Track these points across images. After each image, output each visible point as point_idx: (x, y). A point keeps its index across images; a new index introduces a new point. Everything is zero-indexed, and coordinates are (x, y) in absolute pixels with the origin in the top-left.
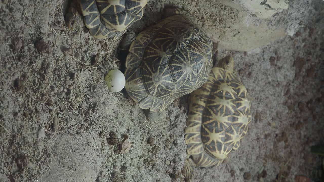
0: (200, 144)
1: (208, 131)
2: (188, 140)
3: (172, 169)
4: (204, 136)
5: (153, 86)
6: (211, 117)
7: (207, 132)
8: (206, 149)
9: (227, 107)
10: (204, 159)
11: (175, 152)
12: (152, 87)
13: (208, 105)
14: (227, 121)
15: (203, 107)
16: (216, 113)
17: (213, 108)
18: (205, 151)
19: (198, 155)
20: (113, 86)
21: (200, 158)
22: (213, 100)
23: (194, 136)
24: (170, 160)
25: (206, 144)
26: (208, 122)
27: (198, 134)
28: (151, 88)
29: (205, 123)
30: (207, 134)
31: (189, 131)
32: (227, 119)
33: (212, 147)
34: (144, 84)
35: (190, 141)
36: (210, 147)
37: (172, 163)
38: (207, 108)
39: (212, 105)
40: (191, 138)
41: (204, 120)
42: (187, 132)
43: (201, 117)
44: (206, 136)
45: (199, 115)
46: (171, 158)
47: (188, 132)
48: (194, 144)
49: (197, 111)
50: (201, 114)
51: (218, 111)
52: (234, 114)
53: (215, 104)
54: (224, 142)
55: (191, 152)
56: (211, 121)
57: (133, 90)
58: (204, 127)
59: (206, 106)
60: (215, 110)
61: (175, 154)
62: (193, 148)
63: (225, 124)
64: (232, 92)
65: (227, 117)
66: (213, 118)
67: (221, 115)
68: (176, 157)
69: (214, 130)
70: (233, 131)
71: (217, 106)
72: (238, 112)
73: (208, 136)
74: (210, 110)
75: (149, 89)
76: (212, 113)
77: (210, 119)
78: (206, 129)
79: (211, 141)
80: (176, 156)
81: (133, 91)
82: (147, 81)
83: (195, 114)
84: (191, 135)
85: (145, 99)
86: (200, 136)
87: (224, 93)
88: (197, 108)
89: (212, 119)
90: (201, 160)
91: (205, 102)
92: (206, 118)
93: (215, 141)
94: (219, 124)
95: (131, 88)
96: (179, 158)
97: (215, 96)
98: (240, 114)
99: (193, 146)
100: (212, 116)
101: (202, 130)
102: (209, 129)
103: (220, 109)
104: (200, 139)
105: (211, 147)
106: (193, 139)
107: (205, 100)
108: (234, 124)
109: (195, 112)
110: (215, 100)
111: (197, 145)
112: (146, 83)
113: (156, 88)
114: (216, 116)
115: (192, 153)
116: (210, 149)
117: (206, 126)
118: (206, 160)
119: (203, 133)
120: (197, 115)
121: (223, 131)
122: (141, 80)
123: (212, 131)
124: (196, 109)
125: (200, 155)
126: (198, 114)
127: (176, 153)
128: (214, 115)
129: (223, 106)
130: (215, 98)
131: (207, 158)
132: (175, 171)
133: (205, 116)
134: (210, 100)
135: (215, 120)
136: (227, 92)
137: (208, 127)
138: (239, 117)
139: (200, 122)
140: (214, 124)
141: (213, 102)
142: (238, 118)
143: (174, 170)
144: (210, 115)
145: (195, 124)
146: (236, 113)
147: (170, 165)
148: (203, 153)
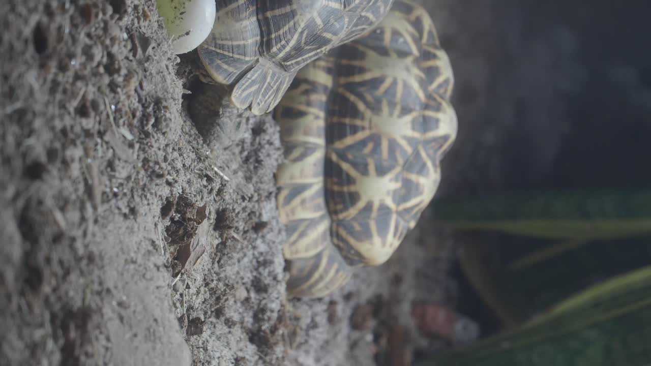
0: (322, 218)
1: (353, 173)
2: (288, 208)
3: (251, 313)
4: (336, 188)
5: (292, 23)
6: (358, 122)
7: (348, 176)
8: (338, 236)
9: (406, 86)
10: (326, 271)
11: (256, 253)
12: (286, 28)
13: (342, 80)
14: (409, 133)
15: (325, 88)
16: (375, 108)
17: (362, 89)
18: (335, 241)
19: (312, 258)
20: (187, 34)
21: (316, 267)
22: (357, 63)
23: (308, 194)
24: (244, 284)
25: (341, 216)
26: (349, 140)
27: (316, 184)
28: (281, 32)
29: (339, 145)
30: (350, 181)
31: (292, 178)
32: (409, 126)
33: (361, 224)
34: (260, 17)
35: (293, 211)
36: (352, 227)
37: (253, 295)
38: (341, 90)
39: (357, 79)
40: (297, 201)
41: (333, 133)
42: (285, 180)
43: (321, 123)
44: (345, 189)
45: (317, 117)
46: (248, 276)
47: (288, 181)
48: (302, 220)
49: (309, 104)
50: (322, 114)
51: (378, 101)
52: (426, 107)
53: (368, 76)
54: (398, 204)
55: (294, 248)
56: (360, 136)
57: (225, 42)
58: (334, 157)
59: (336, 83)
60: (369, 98)
61: (258, 262)
62: (302, 235)
63: (403, 143)
64: (407, 30)
65: (408, 118)
66: (366, 124)
67: (391, 114)
68: (261, 269)
69: (372, 168)
70: (424, 165)
71: (375, 83)
72: (435, 99)
73: (353, 188)
74: (352, 98)
75: (273, 36)
76: (361, 106)
77: (355, 130)
78: (345, 166)
79: (361, 204)
80: (259, 267)
81: (222, 47)
82: (272, 9)
83: (302, 114)
84: (298, 190)
85: (252, 72)
86: (322, 192)
87: (388, 37)
88: (306, 92)
89: (363, 128)
90: (316, 275)
91: (329, 71)
92: (343, 125)
93: (376, 205)
94: (385, 145)
95: (217, 36)
96: (270, 273)
97: (361, 48)
98: (440, 104)
99: (301, 229)
100: (363, 118)
101: (330, 170)
102: (354, 165)
103: (386, 92)
104: (321, 201)
105: (357, 227)
106: (303, 202)
107: (330, 65)
108: (427, 143)
109: (303, 108)
110: (365, 64)
111: (313, 223)
112: (269, 14)
113: (300, 30)
114: (375, 119)
115: (297, 252)
116: (351, 232)
117: (342, 155)
118: (332, 272)
119: (335, 179)
120: (310, 118)
121: (398, 169)
122: (253, 6)
123: (365, 172)
124: (303, 98)
125: (318, 256)
126: (313, 114)
127: (261, 259)
128: (368, 113)
129: (395, 83)
130: (362, 56)
131: (335, 266)
132: (263, 320)
133: (335, 119)
134: (344, 62)
135: (374, 131)
136: (396, 34)
137: (350, 157)
138: (440, 115)
139: (320, 141)
140: (370, 147)
141: (362, 70)
142: (437, 121)
143: (260, 316)
144: (355, 113)
145: (308, 150)
146: (432, 103)
147: (247, 299)
148: (327, 249)
